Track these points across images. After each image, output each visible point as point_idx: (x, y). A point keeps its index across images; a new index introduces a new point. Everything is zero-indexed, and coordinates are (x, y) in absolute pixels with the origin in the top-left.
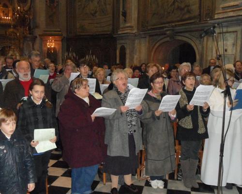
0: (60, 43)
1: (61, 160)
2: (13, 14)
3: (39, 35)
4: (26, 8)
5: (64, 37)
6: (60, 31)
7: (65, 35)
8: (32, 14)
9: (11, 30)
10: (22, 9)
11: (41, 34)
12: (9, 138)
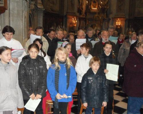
0: (124, 22)
1: (121, 91)
2: (98, 6)
3: (112, 18)
4: (105, 3)
5: (127, 19)
6: (124, 15)
7: (127, 17)
8: (109, 6)
9: (97, 15)
10: (103, 3)
11: (113, 17)
12: (95, 73)
